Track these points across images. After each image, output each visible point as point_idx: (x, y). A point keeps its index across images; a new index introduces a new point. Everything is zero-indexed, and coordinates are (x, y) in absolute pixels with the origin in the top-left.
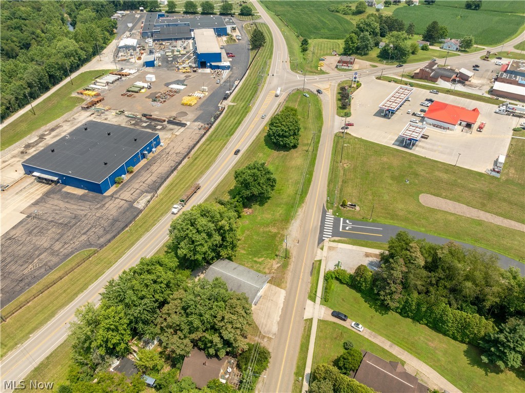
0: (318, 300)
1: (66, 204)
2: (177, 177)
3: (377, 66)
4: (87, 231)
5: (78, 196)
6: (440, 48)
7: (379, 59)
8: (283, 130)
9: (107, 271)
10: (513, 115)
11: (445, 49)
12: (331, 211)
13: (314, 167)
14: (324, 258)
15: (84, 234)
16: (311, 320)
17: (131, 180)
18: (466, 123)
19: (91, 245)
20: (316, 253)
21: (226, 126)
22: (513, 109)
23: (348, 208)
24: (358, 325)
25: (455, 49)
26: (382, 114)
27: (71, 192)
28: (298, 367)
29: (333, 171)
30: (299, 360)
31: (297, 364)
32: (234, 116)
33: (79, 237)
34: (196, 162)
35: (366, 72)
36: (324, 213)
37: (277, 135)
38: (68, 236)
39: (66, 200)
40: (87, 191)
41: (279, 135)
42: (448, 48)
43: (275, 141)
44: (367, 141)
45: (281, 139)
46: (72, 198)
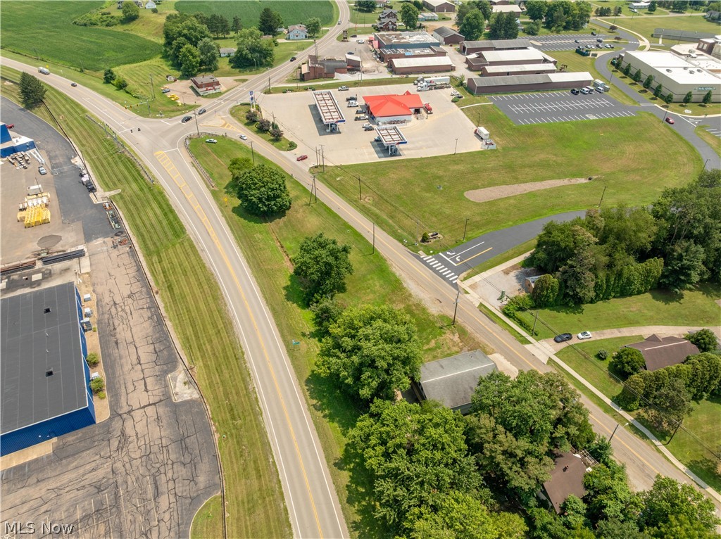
0: (530, 338)
1: (42, 485)
2: (180, 325)
3: (247, 80)
4: (157, 488)
5: (48, 456)
6: (286, 39)
7: (238, 70)
8: (273, 189)
9: (287, 503)
10: (435, 88)
11: (292, 40)
12: (421, 252)
13: (339, 217)
14: (481, 300)
15: (157, 494)
16: (550, 359)
17: (114, 373)
18: (414, 109)
19: (195, 500)
20: (468, 300)
21: (152, 226)
22: (431, 82)
23: (432, 241)
24: (585, 333)
25: (304, 37)
26: (328, 131)
27: (22, 462)
28: (599, 405)
29: (365, 211)
30: (591, 399)
31: (595, 403)
32: (143, 206)
33: (157, 507)
34: (177, 291)
35: (243, 90)
36: (418, 257)
37: (267, 200)
38: (133, 522)
39: (33, 480)
40: (55, 440)
41: (268, 199)
42: (296, 38)
43: (265, 209)
44: (352, 165)
45: (273, 203)
46: (41, 469)
